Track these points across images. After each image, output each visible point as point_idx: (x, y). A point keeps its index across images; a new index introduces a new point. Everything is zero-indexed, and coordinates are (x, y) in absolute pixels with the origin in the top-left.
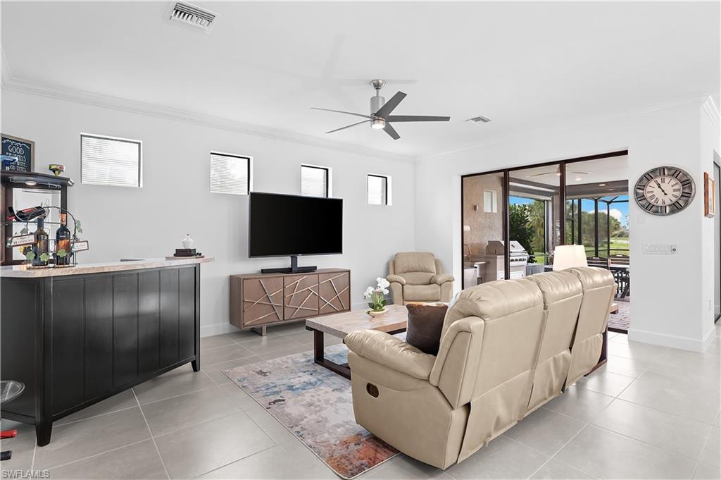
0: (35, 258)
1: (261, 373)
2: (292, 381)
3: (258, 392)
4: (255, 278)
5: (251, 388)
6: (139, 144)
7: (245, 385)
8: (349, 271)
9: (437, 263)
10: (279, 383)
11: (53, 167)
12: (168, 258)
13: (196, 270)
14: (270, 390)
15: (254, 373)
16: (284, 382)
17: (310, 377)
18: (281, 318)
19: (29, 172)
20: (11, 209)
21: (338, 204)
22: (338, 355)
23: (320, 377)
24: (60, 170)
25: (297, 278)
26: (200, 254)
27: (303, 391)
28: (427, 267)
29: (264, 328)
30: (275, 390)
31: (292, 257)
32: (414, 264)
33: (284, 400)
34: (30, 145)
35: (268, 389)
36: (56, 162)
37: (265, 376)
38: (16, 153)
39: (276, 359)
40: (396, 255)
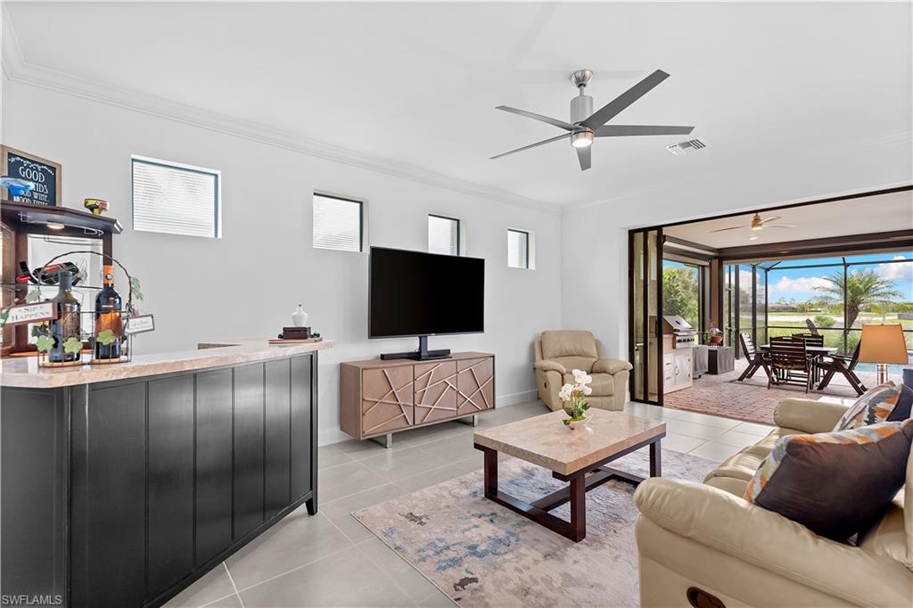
0: (55, 346)
1: (412, 517)
2: (467, 533)
3: (424, 560)
4: (378, 368)
5: (409, 550)
6: (216, 176)
7: (398, 544)
8: (494, 357)
9: (598, 344)
10: (450, 539)
11: (90, 203)
12: (272, 342)
13: (312, 359)
14: (443, 557)
15: (403, 519)
16: (458, 536)
17: (491, 526)
18: (411, 423)
19: (52, 206)
20: (24, 266)
21: (478, 265)
22: (512, 482)
23: (508, 526)
24: (102, 207)
25: (430, 366)
26: (318, 336)
27: (499, 559)
28: (586, 350)
29: (389, 437)
30: (451, 554)
31: (420, 338)
32: (568, 346)
33: (475, 580)
34: (54, 169)
35: (437, 553)
36: (96, 196)
37: (421, 523)
38: (32, 180)
39: (425, 490)
40: (544, 333)
